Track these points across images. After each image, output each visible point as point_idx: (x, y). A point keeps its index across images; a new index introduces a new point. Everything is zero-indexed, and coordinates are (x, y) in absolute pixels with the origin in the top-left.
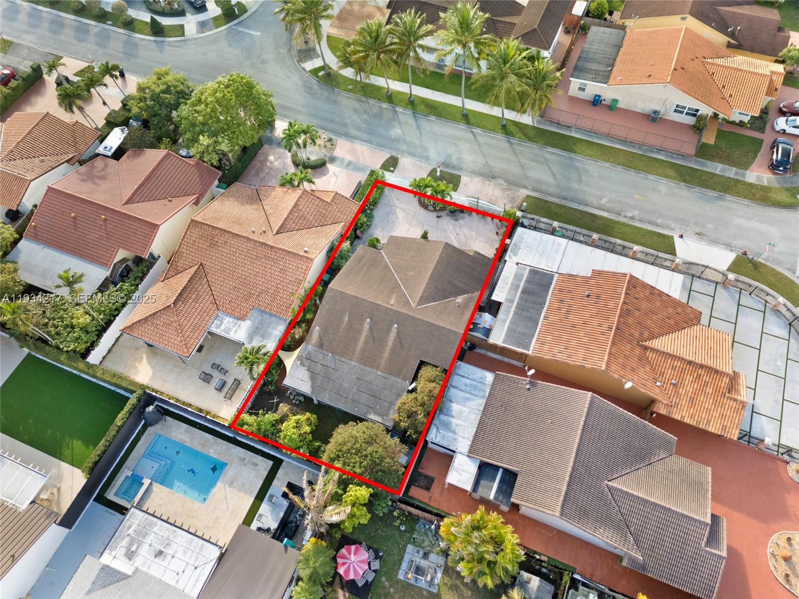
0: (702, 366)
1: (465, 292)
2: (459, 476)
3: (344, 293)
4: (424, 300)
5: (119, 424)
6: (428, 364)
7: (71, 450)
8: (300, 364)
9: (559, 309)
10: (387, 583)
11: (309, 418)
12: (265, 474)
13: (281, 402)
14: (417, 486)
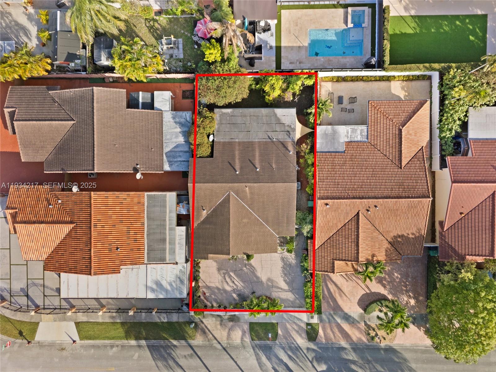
0: (34, 223)
1: (204, 222)
2: (163, 97)
3: (283, 182)
4: (227, 201)
5: (385, 41)
6: (207, 157)
7: (412, 27)
8: (291, 126)
9: (136, 233)
10: (186, 34)
11: (269, 97)
12: (282, 61)
13: (292, 100)
14: (191, 90)
